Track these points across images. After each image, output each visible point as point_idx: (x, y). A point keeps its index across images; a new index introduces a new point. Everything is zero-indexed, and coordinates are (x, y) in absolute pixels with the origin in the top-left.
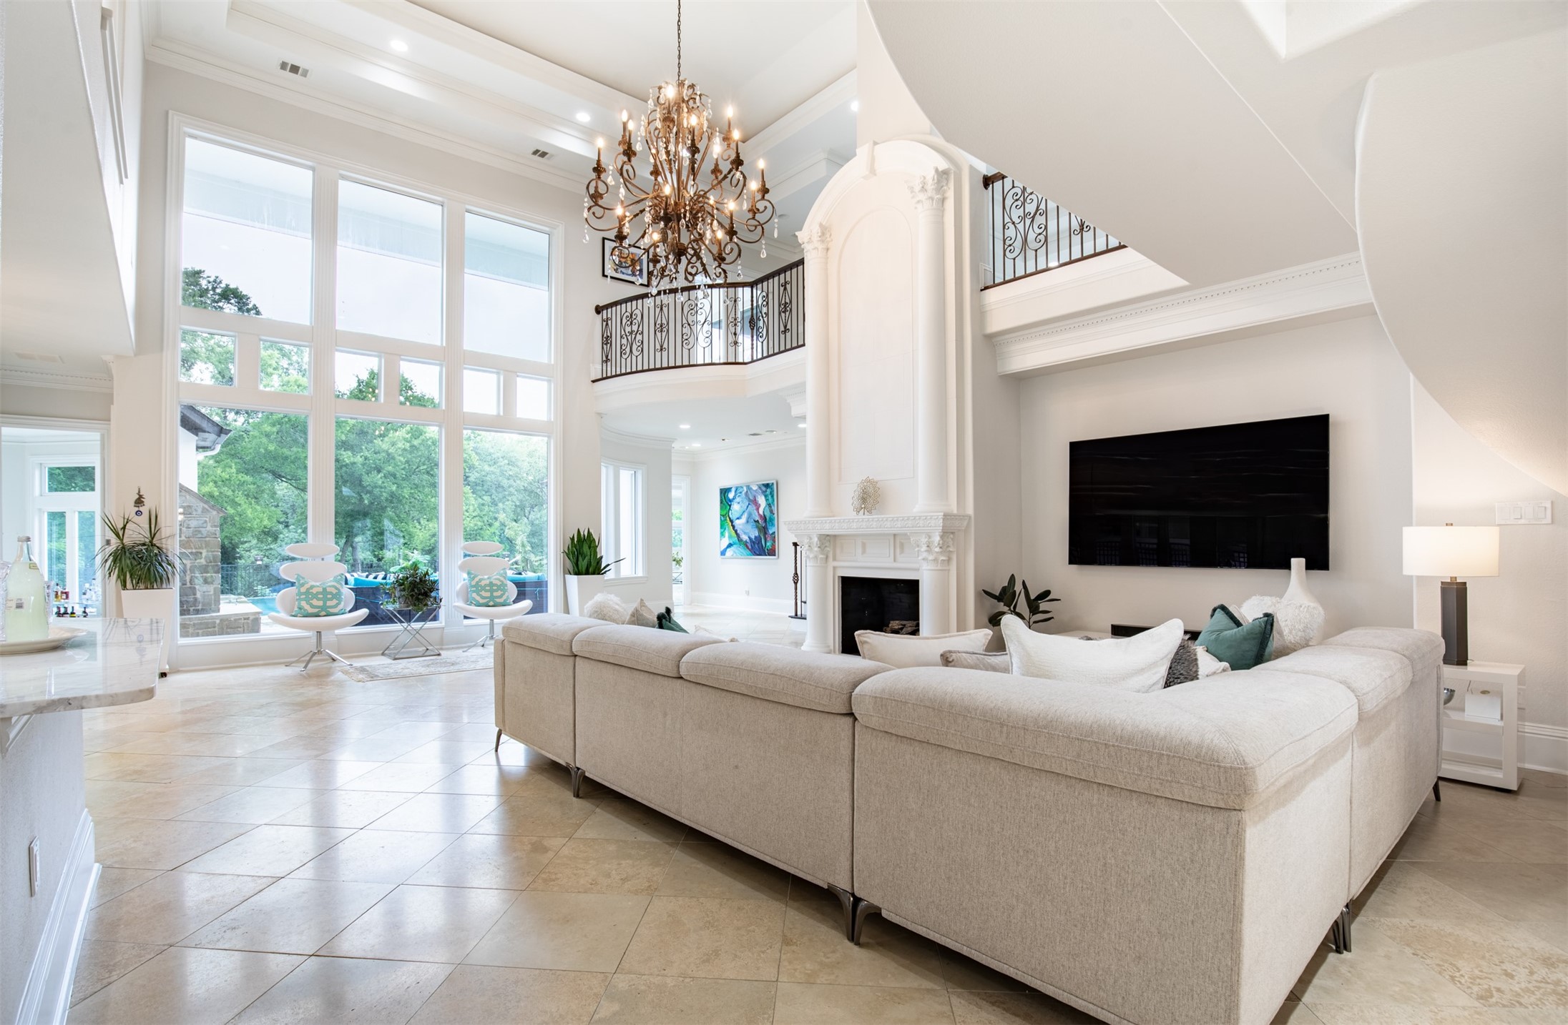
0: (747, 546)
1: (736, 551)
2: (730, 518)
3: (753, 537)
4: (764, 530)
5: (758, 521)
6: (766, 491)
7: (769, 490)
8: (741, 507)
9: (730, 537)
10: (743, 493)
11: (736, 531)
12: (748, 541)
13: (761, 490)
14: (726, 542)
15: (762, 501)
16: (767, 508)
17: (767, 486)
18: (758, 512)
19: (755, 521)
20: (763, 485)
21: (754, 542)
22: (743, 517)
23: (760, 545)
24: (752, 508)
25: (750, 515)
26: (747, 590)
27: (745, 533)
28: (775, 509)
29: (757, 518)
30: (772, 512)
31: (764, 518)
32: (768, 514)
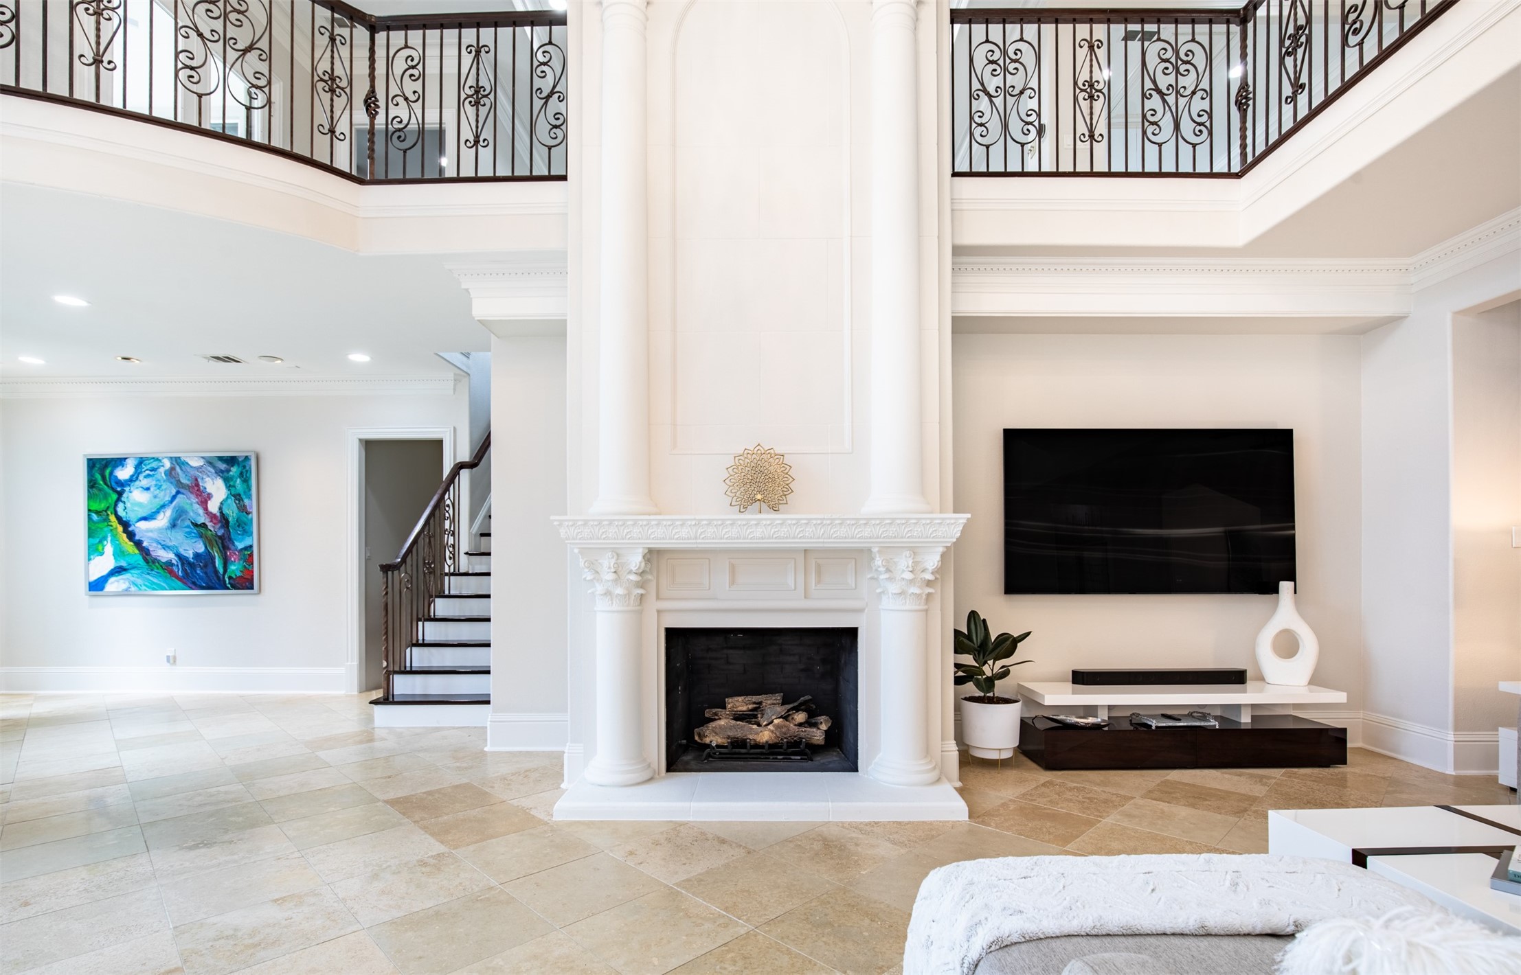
0: (171, 573)
1: (139, 581)
2: (119, 519)
3: (190, 554)
4: (224, 543)
5: (204, 525)
6: (228, 471)
7: (234, 470)
8: (155, 497)
9: (119, 553)
10: (162, 470)
11: (138, 544)
12: (175, 560)
13: (214, 467)
14: (104, 563)
15: (217, 490)
16: (231, 501)
17: (231, 461)
18: (206, 509)
19: (196, 525)
20: (221, 459)
21: (190, 564)
22: (161, 515)
23: (210, 569)
24: (189, 502)
25: (180, 514)
26: (171, 654)
27: (165, 547)
28: (252, 504)
29: (202, 519)
30: (244, 509)
31: (223, 520)
32: (232, 512)
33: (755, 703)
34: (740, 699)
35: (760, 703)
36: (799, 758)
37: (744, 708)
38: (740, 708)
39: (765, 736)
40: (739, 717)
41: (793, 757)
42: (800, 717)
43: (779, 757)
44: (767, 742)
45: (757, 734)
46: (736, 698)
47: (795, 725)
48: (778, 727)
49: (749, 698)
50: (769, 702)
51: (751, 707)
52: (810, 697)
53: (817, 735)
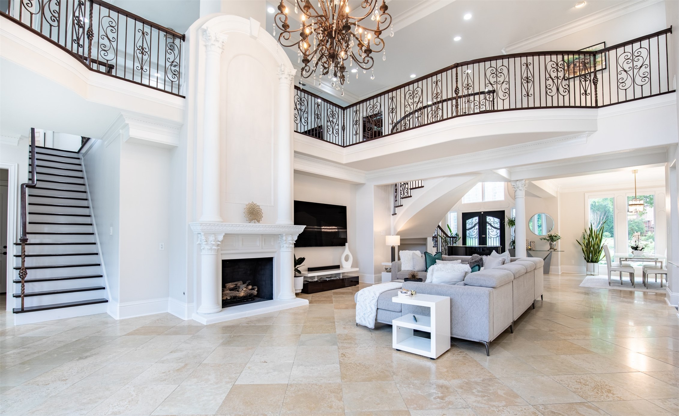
33: (235, 285)
34: (230, 284)
35: (237, 284)
36: (250, 300)
37: (232, 287)
38: (231, 287)
39: (242, 294)
40: (231, 290)
41: (249, 300)
42: (250, 287)
43: (245, 301)
44: (243, 296)
45: (239, 294)
46: (229, 284)
47: (249, 290)
48: (245, 291)
49: (232, 283)
50: (239, 284)
51: (234, 286)
52: (250, 281)
53: (255, 292)
